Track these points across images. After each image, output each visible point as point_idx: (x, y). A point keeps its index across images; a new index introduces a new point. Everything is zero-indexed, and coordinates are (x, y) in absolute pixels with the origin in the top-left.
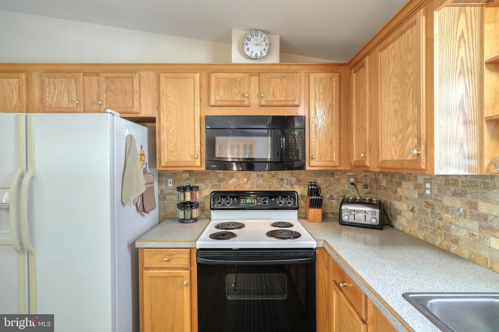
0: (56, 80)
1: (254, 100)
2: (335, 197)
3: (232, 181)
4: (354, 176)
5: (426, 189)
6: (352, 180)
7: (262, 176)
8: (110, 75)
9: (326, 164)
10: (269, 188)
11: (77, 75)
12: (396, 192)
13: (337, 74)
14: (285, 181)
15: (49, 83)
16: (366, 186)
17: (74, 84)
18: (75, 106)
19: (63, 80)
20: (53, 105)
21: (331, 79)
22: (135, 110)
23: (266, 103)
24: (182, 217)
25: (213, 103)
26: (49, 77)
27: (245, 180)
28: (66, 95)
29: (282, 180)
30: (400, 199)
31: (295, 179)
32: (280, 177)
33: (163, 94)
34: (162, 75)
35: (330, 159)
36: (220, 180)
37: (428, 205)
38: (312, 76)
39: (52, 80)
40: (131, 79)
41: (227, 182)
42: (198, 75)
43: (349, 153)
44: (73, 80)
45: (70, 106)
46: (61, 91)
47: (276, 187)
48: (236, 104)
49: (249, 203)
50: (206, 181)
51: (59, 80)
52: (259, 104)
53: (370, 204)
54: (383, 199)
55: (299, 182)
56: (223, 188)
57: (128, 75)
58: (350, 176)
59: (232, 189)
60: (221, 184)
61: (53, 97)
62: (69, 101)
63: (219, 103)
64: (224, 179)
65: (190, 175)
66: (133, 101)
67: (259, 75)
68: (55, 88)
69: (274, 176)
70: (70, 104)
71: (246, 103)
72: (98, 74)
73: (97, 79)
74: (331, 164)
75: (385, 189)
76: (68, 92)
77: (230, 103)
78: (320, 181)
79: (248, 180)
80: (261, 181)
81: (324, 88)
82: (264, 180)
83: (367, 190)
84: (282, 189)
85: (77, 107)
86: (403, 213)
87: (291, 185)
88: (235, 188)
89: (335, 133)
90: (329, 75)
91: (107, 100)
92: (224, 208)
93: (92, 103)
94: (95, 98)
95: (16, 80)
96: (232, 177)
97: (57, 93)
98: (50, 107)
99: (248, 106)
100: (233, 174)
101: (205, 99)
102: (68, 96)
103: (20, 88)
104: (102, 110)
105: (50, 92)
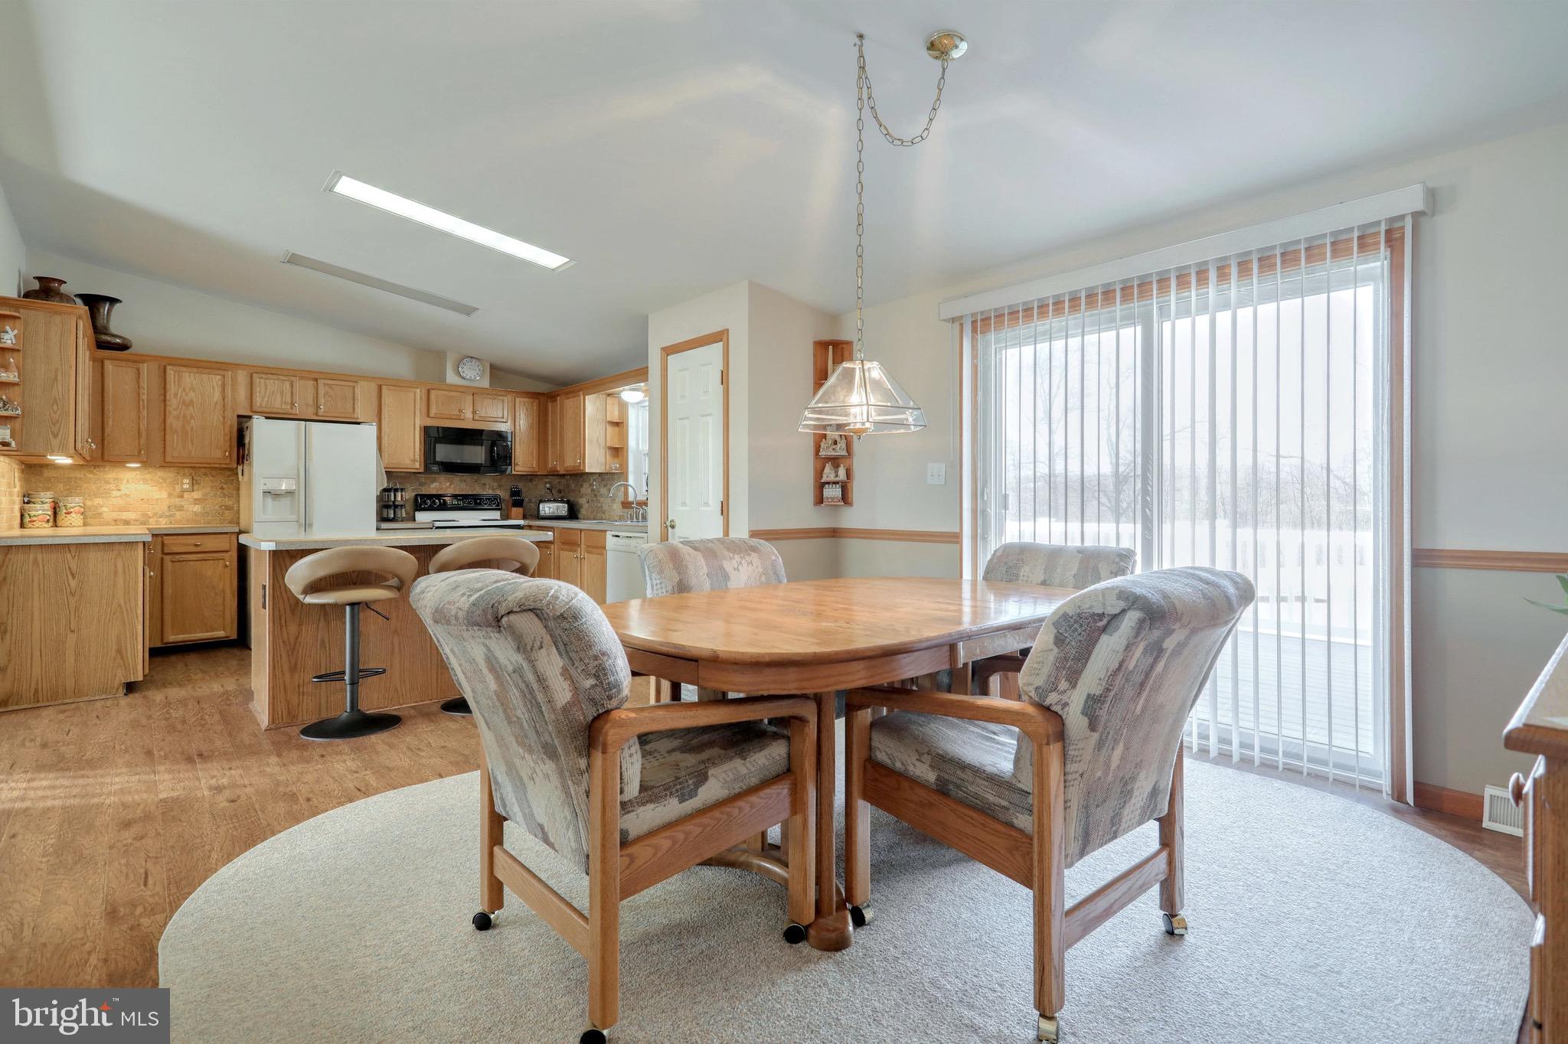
0: (268, 381)
1: (469, 415)
2: (533, 500)
3: (433, 486)
4: (550, 483)
5: (593, 485)
6: (548, 486)
7: (465, 480)
8: (329, 382)
9: (527, 469)
10: (472, 492)
11: (293, 379)
12: (580, 492)
13: (537, 401)
14: (488, 486)
15: (260, 383)
16: (560, 491)
17: (288, 387)
18: (289, 407)
19: (277, 381)
20: (264, 404)
21: (532, 403)
22: (356, 416)
23: (480, 419)
24: (392, 516)
25: (432, 415)
26: (260, 378)
27: (448, 484)
28: (278, 397)
29: (485, 484)
30: (582, 497)
31: (497, 483)
32: (482, 482)
33: (385, 404)
34: (384, 387)
35: (531, 466)
36: (421, 484)
37: (595, 495)
38: (518, 400)
39: (263, 381)
40: (352, 388)
41: (429, 486)
42: (419, 390)
43: (546, 462)
44: (287, 384)
45: (283, 407)
46: (273, 392)
47: (477, 490)
48: (452, 417)
49: (455, 505)
51: (272, 381)
52: (473, 418)
53: (562, 501)
54: (572, 499)
55: (500, 486)
56: (425, 491)
57: (349, 384)
58: (546, 483)
60: (422, 488)
61: (263, 398)
62: (282, 402)
63: (438, 416)
64: (425, 483)
66: (353, 407)
67: (473, 395)
68: (266, 389)
69: (476, 481)
70: (283, 405)
71: (461, 417)
72: (316, 380)
73: (314, 384)
74: (531, 470)
75: (574, 490)
76: (282, 393)
77: (448, 417)
78: (521, 486)
79: (450, 485)
80: (463, 485)
81: (527, 410)
82: (467, 484)
83: (560, 495)
84: (485, 493)
86: (584, 506)
87: (493, 489)
89: (535, 445)
90: (531, 400)
91: (325, 404)
92: (431, 509)
93: (307, 405)
94: (310, 402)
95: (219, 377)
96: (434, 481)
97: (268, 393)
98: (261, 406)
99: (463, 420)
100: (435, 478)
101: (424, 410)
102: (282, 398)
103: (223, 386)
104: (320, 414)
105: (260, 392)
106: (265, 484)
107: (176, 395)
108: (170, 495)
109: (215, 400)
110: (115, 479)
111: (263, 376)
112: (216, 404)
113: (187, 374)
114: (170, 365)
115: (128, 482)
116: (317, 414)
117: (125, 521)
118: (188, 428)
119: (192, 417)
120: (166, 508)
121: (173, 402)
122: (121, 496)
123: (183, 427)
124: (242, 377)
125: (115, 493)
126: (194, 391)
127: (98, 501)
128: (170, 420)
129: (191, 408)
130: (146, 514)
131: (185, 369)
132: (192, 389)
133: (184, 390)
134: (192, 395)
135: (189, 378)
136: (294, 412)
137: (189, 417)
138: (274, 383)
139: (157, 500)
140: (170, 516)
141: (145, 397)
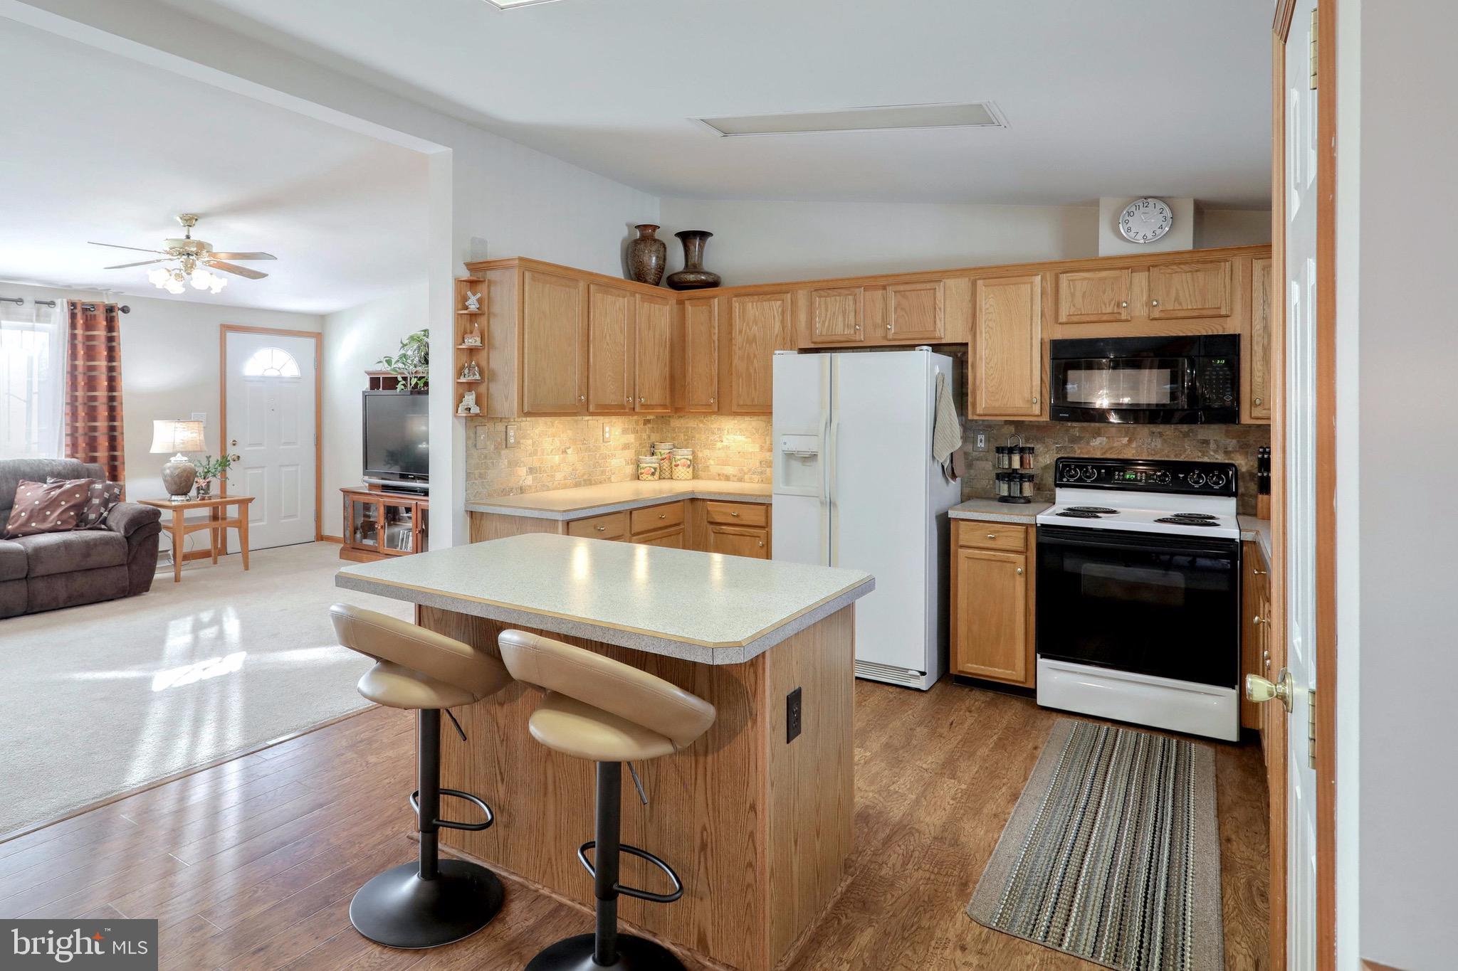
0: (828, 299)
1: (1139, 311)
3: (1096, 442)
7: (1161, 434)
8: (901, 288)
10: (1176, 456)
11: (857, 290)
14: (1212, 446)
15: (820, 303)
17: (851, 303)
18: (852, 332)
19: (838, 298)
20: (824, 333)
22: (937, 334)
23: (1162, 315)
24: (1004, 492)
25: (1063, 318)
26: (820, 297)
27: (1125, 440)
28: (840, 318)
29: (1206, 442)
31: (1234, 441)
32: (1200, 437)
33: (981, 309)
34: (980, 283)
36: (1074, 440)
38: (1258, 265)
39: (823, 299)
40: (932, 291)
41: (1088, 443)
42: (1039, 278)
44: (851, 297)
45: (846, 333)
46: (834, 313)
47: (1190, 453)
48: (1105, 318)
49: (1129, 480)
50: (1047, 440)
51: (833, 299)
52: (1149, 317)
56: (1080, 451)
57: (928, 286)
59: (1098, 455)
60: (1076, 447)
61: (824, 322)
62: (844, 325)
63: (1075, 319)
64: (1080, 438)
65: (1016, 428)
66: (935, 322)
67: (1149, 270)
68: (827, 310)
69: (1186, 435)
70: (846, 330)
71: (1123, 317)
72: (884, 288)
73: (882, 295)
76: (844, 313)
77: (1093, 318)
79: (1130, 441)
80: (1158, 443)
82: (1165, 441)
84: (1206, 460)
85: (855, 333)
87: (1226, 453)
88: (1105, 453)
91: (896, 322)
92: (1080, 484)
93: (875, 326)
94: (879, 320)
95: (779, 303)
96: (1098, 434)
97: (828, 316)
98: (821, 335)
99: (1127, 321)
100: (1099, 429)
101: (1049, 313)
102: (844, 320)
103: (783, 313)
104: (890, 337)
105: (820, 314)
106: (785, 443)
107: (740, 332)
108: (762, 448)
109: (776, 332)
110: (719, 429)
111: (822, 292)
112: (777, 336)
113: (750, 304)
114: (736, 296)
115: (728, 432)
116: (885, 338)
117: (726, 476)
118: (752, 371)
119: (755, 356)
120: (758, 464)
121: (739, 340)
122: (723, 448)
123: (748, 369)
124: (802, 297)
125: (719, 445)
126: (756, 325)
127: (707, 452)
128: (736, 361)
129: (754, 344)
130: (742, 470)
131: (747, 299)
132: (755, 322)
133: (748, 324)
134: (755, 328)
135: (753, 308)
136: (857, 339)
137: (752, 356)
138: (835, 299)
139: (751, 453)
140: (762, 473)
141: (716, 338)
